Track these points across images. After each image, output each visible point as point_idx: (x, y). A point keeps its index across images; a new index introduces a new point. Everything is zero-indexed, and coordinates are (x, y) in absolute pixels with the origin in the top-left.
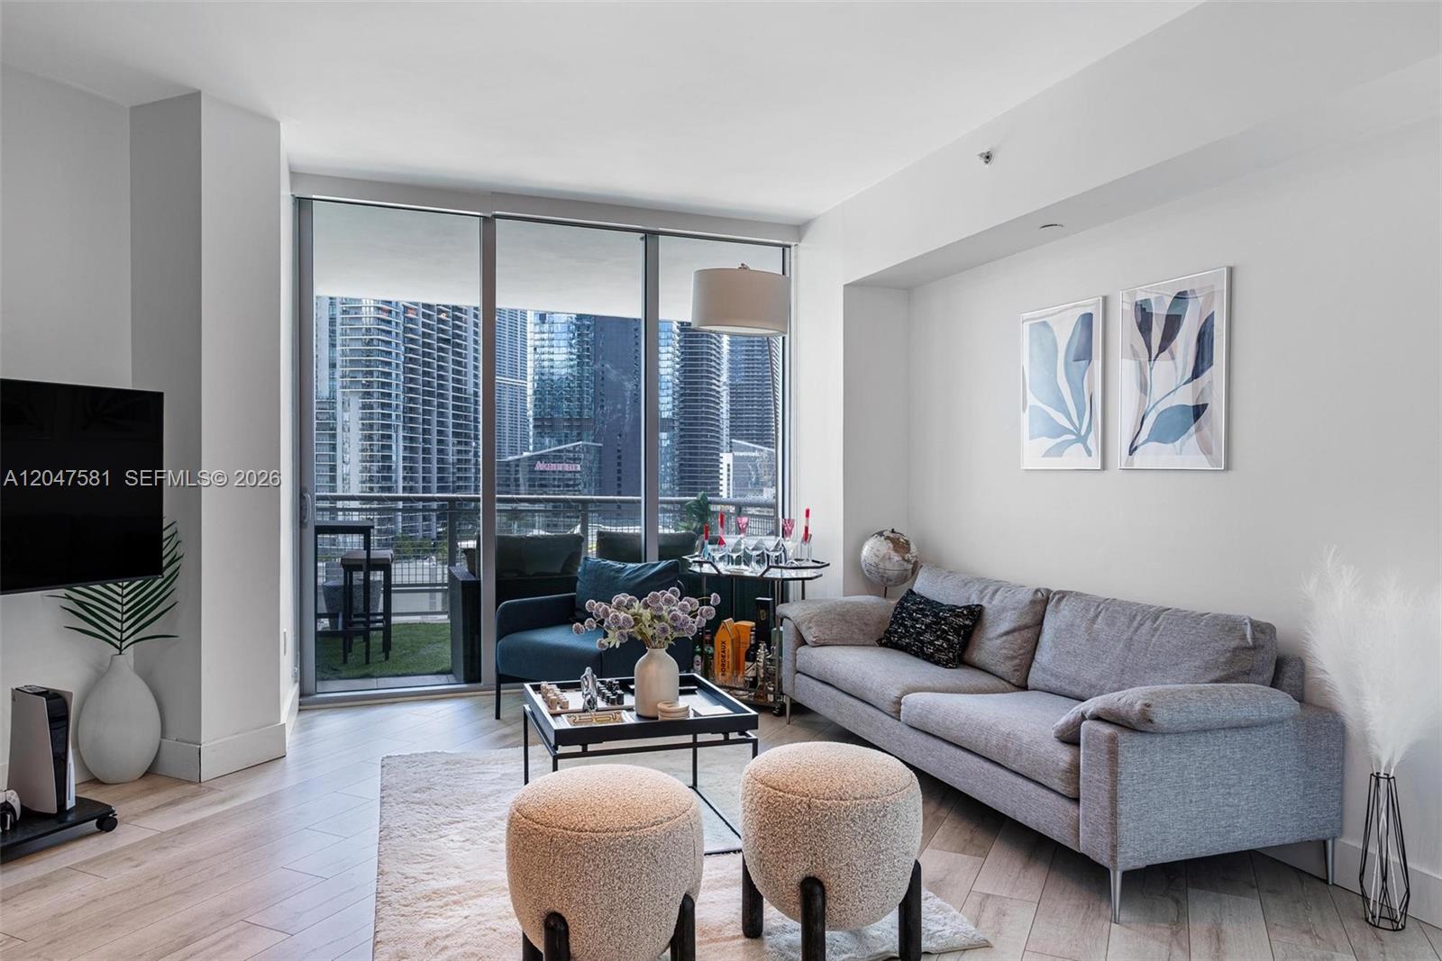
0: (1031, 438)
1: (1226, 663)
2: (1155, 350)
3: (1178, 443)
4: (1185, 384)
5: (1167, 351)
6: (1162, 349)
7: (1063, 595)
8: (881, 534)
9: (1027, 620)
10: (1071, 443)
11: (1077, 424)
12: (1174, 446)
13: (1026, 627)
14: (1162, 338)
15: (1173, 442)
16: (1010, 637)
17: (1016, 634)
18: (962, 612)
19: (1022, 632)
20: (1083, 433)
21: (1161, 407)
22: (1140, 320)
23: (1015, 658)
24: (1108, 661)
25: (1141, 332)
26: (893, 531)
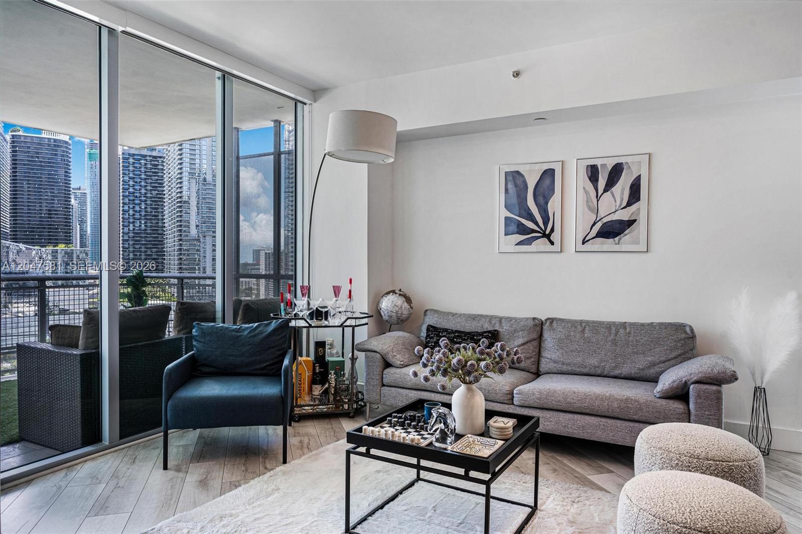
0: (506, 234)
1: (682, 346)
2: (601, 191)
3: (617, 239)
4: (622, 209)
5: (609, 192)
6: (605, 191)
7: (552, 320)
8: (394, 292)
9: (535, 336)
10: (538, 238)
11: (544, 229)
12: (614, 240)
13: (534, 340)
14: (606, 185)
15: (613, 238)
16: (525, 346)
17: (528, 344)
18: (488, 335)
19: (532, 343)
20: (547, 232)
21: (605, 220)
22: (590, 175)
23: (531, 357)
24: (603, 352)
25: (591, 181)
26: (400, 290)
